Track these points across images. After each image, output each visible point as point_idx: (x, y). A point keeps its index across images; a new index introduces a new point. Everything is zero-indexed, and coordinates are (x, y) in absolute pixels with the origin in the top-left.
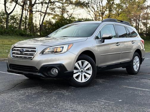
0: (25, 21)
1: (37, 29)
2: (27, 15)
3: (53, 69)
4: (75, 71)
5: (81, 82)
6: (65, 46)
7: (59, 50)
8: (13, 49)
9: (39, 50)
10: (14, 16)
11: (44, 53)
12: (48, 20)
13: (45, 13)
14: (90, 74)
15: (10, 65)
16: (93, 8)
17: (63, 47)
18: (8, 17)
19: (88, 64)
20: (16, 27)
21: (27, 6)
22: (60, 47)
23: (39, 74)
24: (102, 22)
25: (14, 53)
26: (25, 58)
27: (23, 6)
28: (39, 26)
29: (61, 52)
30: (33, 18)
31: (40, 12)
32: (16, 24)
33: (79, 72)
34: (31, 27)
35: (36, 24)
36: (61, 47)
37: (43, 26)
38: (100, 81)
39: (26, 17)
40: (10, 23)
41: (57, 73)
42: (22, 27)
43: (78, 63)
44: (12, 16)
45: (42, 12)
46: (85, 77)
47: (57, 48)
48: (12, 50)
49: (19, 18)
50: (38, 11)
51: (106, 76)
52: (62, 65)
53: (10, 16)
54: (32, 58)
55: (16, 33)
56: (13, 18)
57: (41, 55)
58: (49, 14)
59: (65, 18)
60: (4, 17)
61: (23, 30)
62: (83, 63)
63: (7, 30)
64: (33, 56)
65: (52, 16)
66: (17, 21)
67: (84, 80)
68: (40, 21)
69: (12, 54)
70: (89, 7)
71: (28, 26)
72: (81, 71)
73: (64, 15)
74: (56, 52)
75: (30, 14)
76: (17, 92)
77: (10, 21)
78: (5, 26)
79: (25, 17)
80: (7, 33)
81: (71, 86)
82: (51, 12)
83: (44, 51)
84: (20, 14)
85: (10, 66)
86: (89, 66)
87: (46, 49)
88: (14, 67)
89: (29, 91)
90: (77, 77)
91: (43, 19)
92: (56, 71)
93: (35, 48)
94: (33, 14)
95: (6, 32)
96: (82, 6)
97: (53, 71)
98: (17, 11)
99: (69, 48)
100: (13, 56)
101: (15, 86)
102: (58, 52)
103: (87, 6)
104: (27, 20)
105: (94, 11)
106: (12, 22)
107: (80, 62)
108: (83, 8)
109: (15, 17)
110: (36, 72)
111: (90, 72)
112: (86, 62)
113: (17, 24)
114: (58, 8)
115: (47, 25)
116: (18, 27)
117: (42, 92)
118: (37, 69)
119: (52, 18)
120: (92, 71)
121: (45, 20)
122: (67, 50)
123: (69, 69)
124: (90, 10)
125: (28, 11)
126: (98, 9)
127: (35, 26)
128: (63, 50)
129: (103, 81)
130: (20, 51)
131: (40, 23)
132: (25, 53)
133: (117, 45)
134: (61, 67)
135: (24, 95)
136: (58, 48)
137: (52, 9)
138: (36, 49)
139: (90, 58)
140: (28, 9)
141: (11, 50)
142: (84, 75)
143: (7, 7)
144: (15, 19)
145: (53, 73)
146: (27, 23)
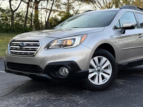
0: (30, 18)
1: (43, 26)
2: (33, 12)
3: (62, 68)
4: (90, 70)
5: (98, 84)
6: (77, 38)
7: (69, 43)
8: (11, 43)
9: (43, 44)
10: (19, 14)
11: (50, 47)
12: (54, 17)
13: (51, 10)
14: (109, 74)
15: (8, 63)
16: (99, 3)
17: (74, 39)
18: (13, 14)
19: (106, 61)
20: (21, 25)
21: (32, 4)
22: (71, 39)
23: (44, 75)
24: (121, 9)
25: (12, 49)
26: (26, 54)
27: (28, 3)
28: (45, 23)
29: (72, 45)
30: (39, 15)
31: (45, 9)
32: (21, 21)
33: (96, 71)
34: (36, 24)
35: (41, 22)
36: (73, 39)
37: (49, 23)
38: (120, 82)
39: (32, 14)
40: (16, 21)
41: (67, 73)
42: (28, 24)
43: (94, 60)
44: (17, 13)
45: (48, 10)
46: (103, 78)
47: (66, 41)
48: (11, 45)
49: (24, 15)
50: (44, 8)
51: (124, 75)
52: (73, 63)
53: (16, 13)
54: (35, 54)
55: (21, 30)
56: (18, 15)
57: (46, 50)
58: (55, 11)
59: (71, 15)
60: (9, 14)
61: (28, 27)
62: (99, 60)
63: (12, 28)
64: (35, 52)
65: (58, 13)
66: (23, 19)
67: (101, 82)
68: (46, 18)
69: (10, 49)
70: (95, 3)
71: (33, 23)
72: (98, 70)
73: (69, 11)
74: (66, 46)
75: (35, 11)
76: (16, 99)
77: (16, 19)
78: (11, 23)
79: (30, 14)
80: (13, 31)
81: (85, 89)
82: (56, 9)
83: (50, 45)
84: (25, 12)
85: (7, 65)
86: (108, 63)
87: (52, 42)
88: (13, 66)
89: (32, 98)
90: (93, 78)
91: (49, 16)
92: (65, 71)
93: (38, 41)
94: (38, 11)
95: (11, 29)
96: (88, 1)
97: (62, 71)
98: (22, 8)
99: (83, 40)
100: (11, 52)
101: (15, 90)
102: (68, 46)
103: (94, 2)
104: (32, 18)
105: (100, 7)
106: (17, 19)
107: (96, 59)
108: (90, 4)
109: (21, 14)
110: (40, 72)
111: (110, 71)
112: (104, 59)
113: (23, 21)
114: (64, 4)
115: (53, 22)
116: (23, 24)
117: (47, 99)
118: (41, 69)
119: (58, 15)
120: (111, 70)
121: (51, 17)
122: (80, 43)
123: (83, 68)
124: (96, 6)
125: (34, 8)
126: (105, 4)
127: (40, 23)
128: (74, 43)
129: (123, 82)
130: (20, 46)
131: (45, 20)
132: (25, 48)
133: (140, 37)
134: (73, 65)
135: (24, 103)
136: (68, 40)
137: (57, 6)
138: (40, 43)
139: (109, 53)
140: (33, 7)
141: (9, 45)
142: (102, 76)
143: (13, 5)
144: (21, 16)
145: (62, 74)
146: (33, 20)
